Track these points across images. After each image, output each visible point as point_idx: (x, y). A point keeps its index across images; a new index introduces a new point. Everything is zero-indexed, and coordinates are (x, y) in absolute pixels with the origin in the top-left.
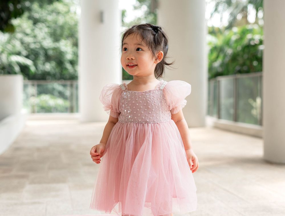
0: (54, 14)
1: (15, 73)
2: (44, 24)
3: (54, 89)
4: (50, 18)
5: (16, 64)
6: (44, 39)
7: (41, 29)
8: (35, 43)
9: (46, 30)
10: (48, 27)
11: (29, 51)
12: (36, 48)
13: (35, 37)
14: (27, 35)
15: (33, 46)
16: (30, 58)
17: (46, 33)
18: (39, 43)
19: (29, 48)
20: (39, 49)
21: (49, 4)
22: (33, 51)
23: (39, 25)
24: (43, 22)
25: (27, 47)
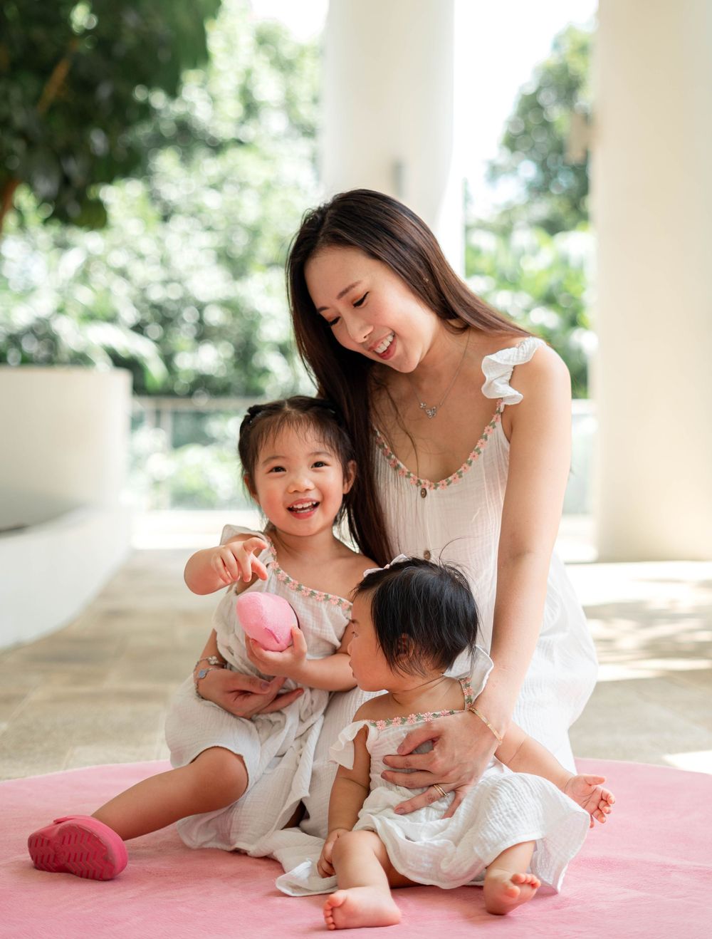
2: (194, 222)
4: (211, 201)
5: (102, 352)
6: (197, 268)
7: (186, 236)
8: (166, 283)
9: (204, 239)
10: (210, 229)
11: (143, 310)
12: (169, 300)
13: (164, 262)
14: (141, 257)
15: (156, 294)
16: (149, 334)
17: (201, 249)
18: (180, 282)
19: (145, 300)
20: (177, 301)
21: (213, 156)
22: (157, 311)
23: (180, 222)
24: (193, 215)
25: (139, 298)
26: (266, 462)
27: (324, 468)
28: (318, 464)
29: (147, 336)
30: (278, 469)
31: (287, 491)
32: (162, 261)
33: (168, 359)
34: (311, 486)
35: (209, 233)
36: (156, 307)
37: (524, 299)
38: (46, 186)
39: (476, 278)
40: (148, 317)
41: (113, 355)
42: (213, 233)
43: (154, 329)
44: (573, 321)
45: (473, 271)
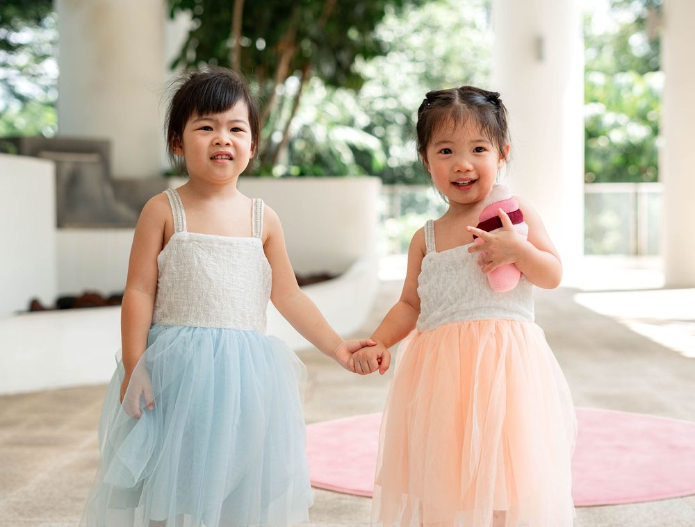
0: (426, 32)
2: (403, 56)
3: (427, 201)
4: (416, 41)
5: (346, 146)
6: (405, 87)
7: (398, 65)
8: (385, 97)
9: (409, 67)
11: (371, 117)
12: (388, 109)
13: (385, 84)
14: (368, 80)
15: (379, 106)
16: (375, 133)
17: (408, 74)
18: (396, 97)
19: (371, 110)
20: (392, 110)
21: (416, 10)
22: (380, 117)
23: (394, 57)
24: (402, 51)
25: (368, 108)
26: (438, 144)
27: (484, 153)
28: (479, 149)
29: (374, 135)
30: (447, 151)
31: (452, 169)
32: (383, 82)
33: (386, 149)
34: (470, 167)
35: (413, 63)
36: (381, 114)
37: (623, 119)
38: (328, 69)
39: (592, 104)
40: (375, 121)
41: (353, 149)
42: (417, 64)
43: (379, 130)
44: (656, 131)
45: (591, 99)
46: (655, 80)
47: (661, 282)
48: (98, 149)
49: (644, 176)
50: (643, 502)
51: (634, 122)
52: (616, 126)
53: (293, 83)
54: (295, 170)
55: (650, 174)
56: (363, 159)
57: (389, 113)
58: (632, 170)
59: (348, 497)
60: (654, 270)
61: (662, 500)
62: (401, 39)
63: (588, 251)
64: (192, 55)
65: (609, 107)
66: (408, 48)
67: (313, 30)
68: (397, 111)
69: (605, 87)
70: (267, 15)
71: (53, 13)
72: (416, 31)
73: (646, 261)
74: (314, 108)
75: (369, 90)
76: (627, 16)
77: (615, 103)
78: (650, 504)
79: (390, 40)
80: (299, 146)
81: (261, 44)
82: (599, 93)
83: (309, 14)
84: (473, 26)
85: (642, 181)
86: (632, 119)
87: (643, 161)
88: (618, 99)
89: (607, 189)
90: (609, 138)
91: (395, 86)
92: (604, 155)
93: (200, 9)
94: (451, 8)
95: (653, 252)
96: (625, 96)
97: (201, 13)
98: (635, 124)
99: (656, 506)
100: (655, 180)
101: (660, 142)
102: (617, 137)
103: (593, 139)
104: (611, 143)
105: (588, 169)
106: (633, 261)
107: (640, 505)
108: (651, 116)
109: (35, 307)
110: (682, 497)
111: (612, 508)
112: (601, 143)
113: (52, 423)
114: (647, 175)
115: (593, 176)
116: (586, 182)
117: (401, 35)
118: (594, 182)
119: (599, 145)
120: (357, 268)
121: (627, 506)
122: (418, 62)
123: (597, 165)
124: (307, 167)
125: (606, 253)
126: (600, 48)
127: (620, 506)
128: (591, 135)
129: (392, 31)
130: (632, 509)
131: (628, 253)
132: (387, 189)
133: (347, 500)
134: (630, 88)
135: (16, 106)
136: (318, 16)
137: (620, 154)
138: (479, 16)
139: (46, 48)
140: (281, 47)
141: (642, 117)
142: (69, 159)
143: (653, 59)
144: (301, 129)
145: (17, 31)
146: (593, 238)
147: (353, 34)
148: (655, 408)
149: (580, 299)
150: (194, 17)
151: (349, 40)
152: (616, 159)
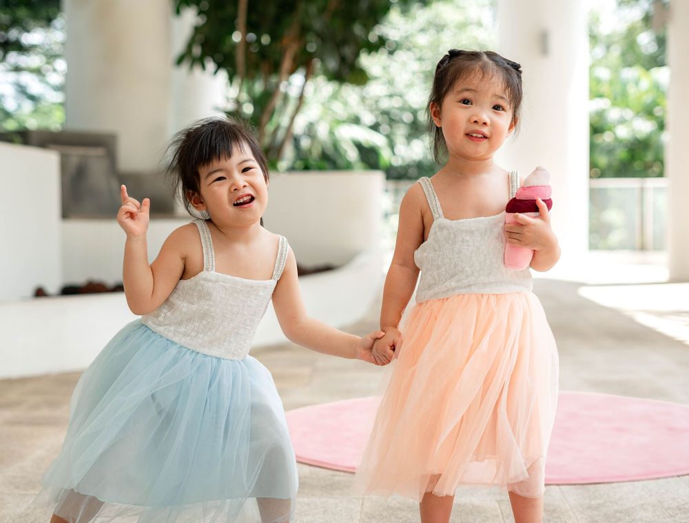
1: (348, 167)
2: (410, 54)
4: (422, 40)
5: (350, 144)
6: (410, 85)
7: (404, 64)
8: (391, 96)
9: (415, 66)
10: (420, 59)
11: (377, 116)
12: (394, 108)
13: (391, 82)
15: (385, 104)
17: (414, 73)
18: (401, 96)
19: (377, 109)
20: (398, 109)
21: (423, 9)
22: (385, 116)
23: (401, 55)
24: (409, 49)
25: (374, 107)
26: (460, 92)
27: (501, 112)
29: (380, 132)
32: (389, 81)
33: (392, 145)
34: (487, 120)
35: (419, 62)
36: (386, 113)
37: (628, 114)
38: (332, 64)
39: (598, 100)
40: (380, 119)
41: (359, 146)
42: (423, 62)
43: (385, 128)
44: (661, 126)
45: (596, 94)
46: (661, 75)
47: (666, 276)
48: (104, 143)
49: (650, 171)
50: (638, 481)
51: (641, 117)
52: (622, 121)
53: (298, 79)
54: (299, 164)
55: (656, 169)
56: (369, 157)
57: (394, 111)
58: (637, 165)
59: (342, 474)
60: (659, 265)
61: (658, 478)
62: (407, 37)
63: (593, 246)
64: (197, 51)
65: (615, 103)
66: (414, 47)
67: (317, 24)
68: (402, 109)
69: (611, 83)
70: (272, 10)
71: (63, 14)
72: (423, 30)
73: (651, 256)
74: (320, 107)
75: (375, 89)
76: (635, 14)
77: (620, 98)
78: (646, 482)
79: (397, 39)
80: (305, 143)
81: (266, 40)
82: (604, 89)
83: (313, 9)
84: (480, 24)
85: (647, 176)
86: (637, 114)
87: (649, 157)
88: (624, 94)
89: (613, 184)
90: (614, 133)
91: (400, 83)
92: (610, 151)
93: (205, 5)
94: (458, 7)
95: (658, 247)
96: (632, 90)
97: (206, 9)
98: (640, 119)
99: (652, 484)
100: (661, 175)
101: (666, 137)
102: (623, 133)
103: (598, 135)
104: (616, 139)
105: (593, 165)
106: (638, 256)
107: (636, 483)
108: (657, 111)
109: (40, 293)
110: (679, 476)
111: (607, 485)
112: (607, 138)
113: (52, 405)
114: (653, 171)
115: (597, 171)
116: (591, 177)
117: (406, 35)
118: (600, 177)
119: (604, 141)
120: (360, 260)
121: (623, 484)
122: (423, 60)
123: (603, 161)
124: (312, 162)
125: (611, 248)
126: (608, 47)
127: (615, 484)
128: (596, 130)
129: (399, 29)
130: (627, 487)
131: (633, 249)
132: (391, 185)
133: (341, 477)
134: (637, 83)
135: (28, 106)
136: (322, 10)
137: (625, 150)
138: (486, 16)
139: (57, 49)
140: (285, 41)
141: (648, 112)
142: (76, 153)
143: (660, 57)
144: (307, 126)
145: (28, 31)
146: (599, 234)
147: (358, 29)
148: (656, 393)
149: (584, 292)
150: (200, 13)
151: (353, 34)
152: (621, 154)
